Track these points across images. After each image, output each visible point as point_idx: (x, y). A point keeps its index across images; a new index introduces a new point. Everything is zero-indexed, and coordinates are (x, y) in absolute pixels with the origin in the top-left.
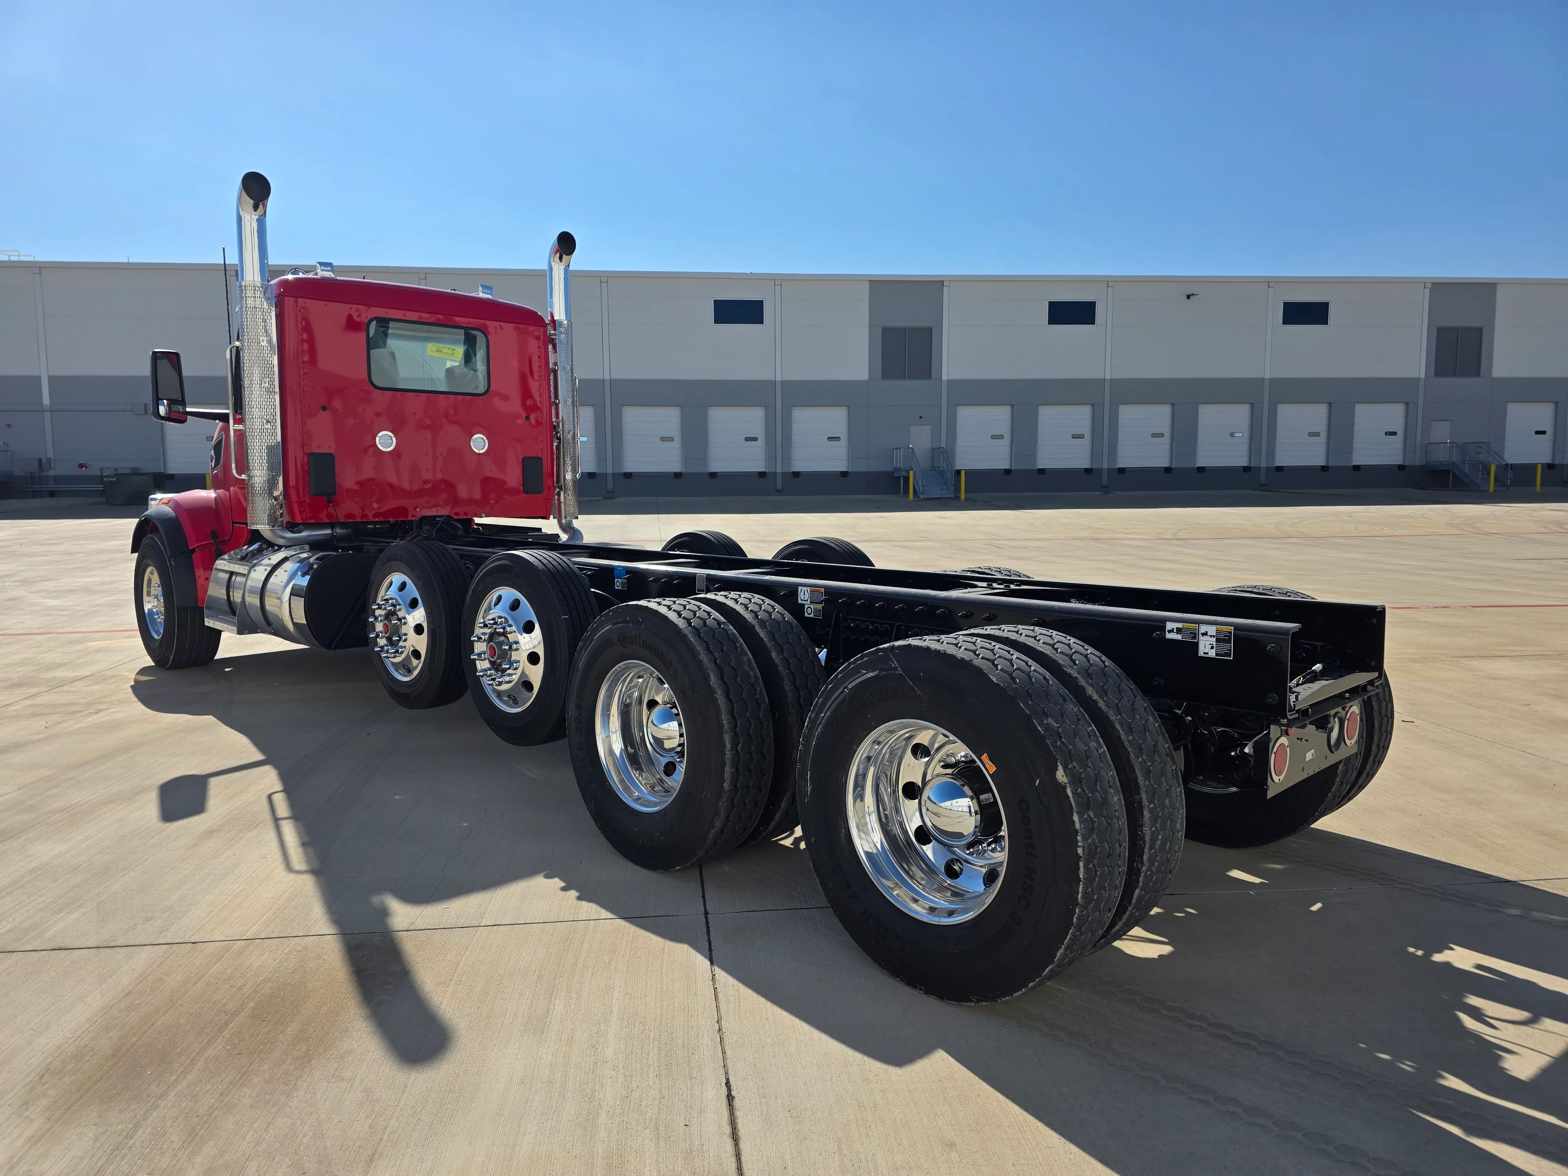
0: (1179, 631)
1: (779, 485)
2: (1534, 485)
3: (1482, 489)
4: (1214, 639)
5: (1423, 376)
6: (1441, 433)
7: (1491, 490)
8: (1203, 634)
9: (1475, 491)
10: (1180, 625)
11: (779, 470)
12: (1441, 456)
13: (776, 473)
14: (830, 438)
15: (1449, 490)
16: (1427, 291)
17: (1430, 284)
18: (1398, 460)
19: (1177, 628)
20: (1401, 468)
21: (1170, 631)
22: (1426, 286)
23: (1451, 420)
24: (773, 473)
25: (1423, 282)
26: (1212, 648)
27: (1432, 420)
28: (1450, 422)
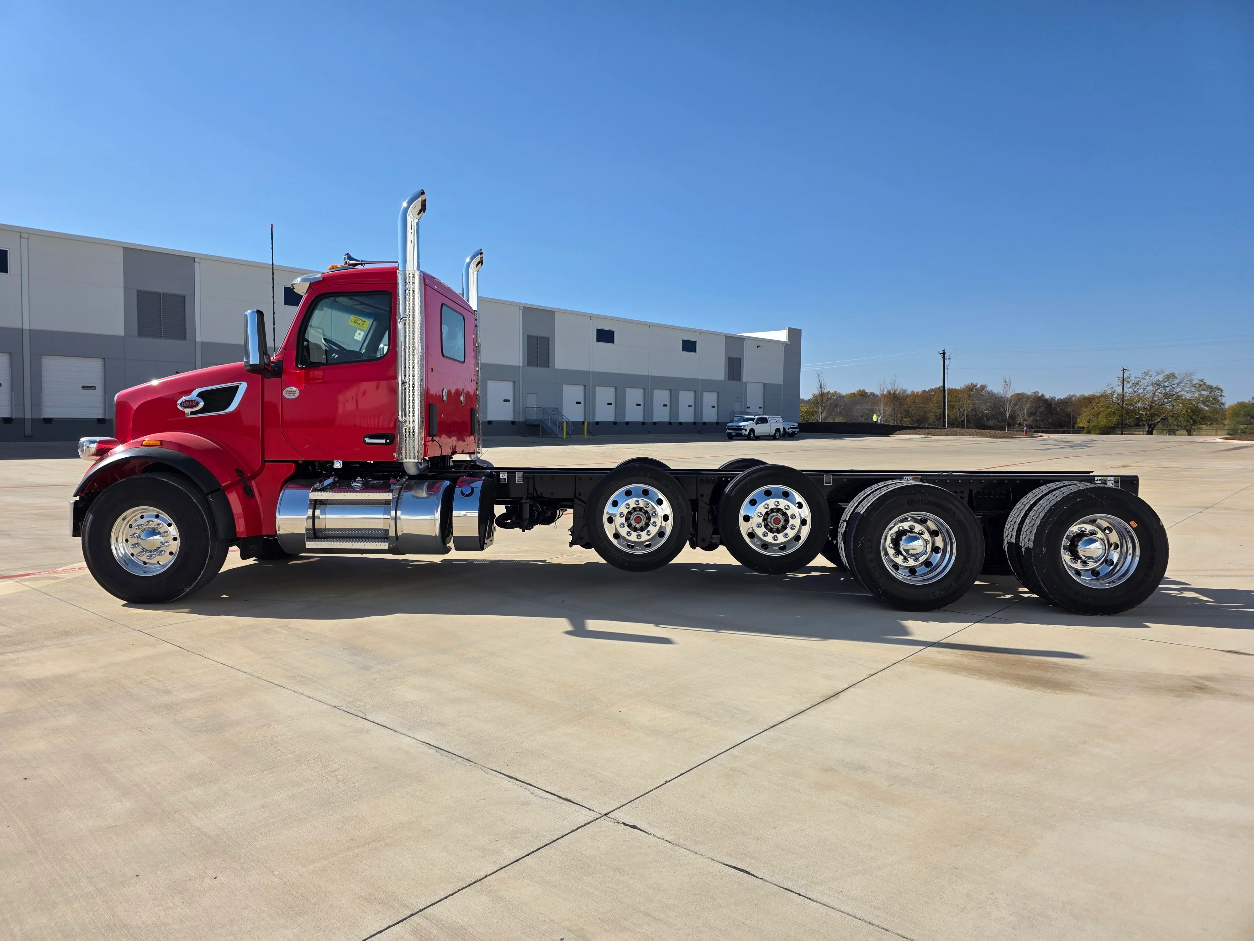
0: (1100, 480)
1: (28, 430)
2: (584, 434)
3: (559, 436)
4: (1113, 482)
5: (521, 365)
6: (532, 402)
7: (565, 437)
8: (1109, 480)
9: (555, 438)
10: (1100, 478)
11: (28, 416)
12: (533, 416)
13: (24, 419)
14: (84, 387)
15: (540, 437)
16: (521, 311)
17: (523, 307)
18: (510, 418)
19: (1099, 479)
20: (513, 423)
21: (1096, 481)
22: (521, 309)
23: (536, 394)
24: (20, 419)
25: (519, 305)
26: (1112, 485)
27: (527, 393)
28: (536, 395)
